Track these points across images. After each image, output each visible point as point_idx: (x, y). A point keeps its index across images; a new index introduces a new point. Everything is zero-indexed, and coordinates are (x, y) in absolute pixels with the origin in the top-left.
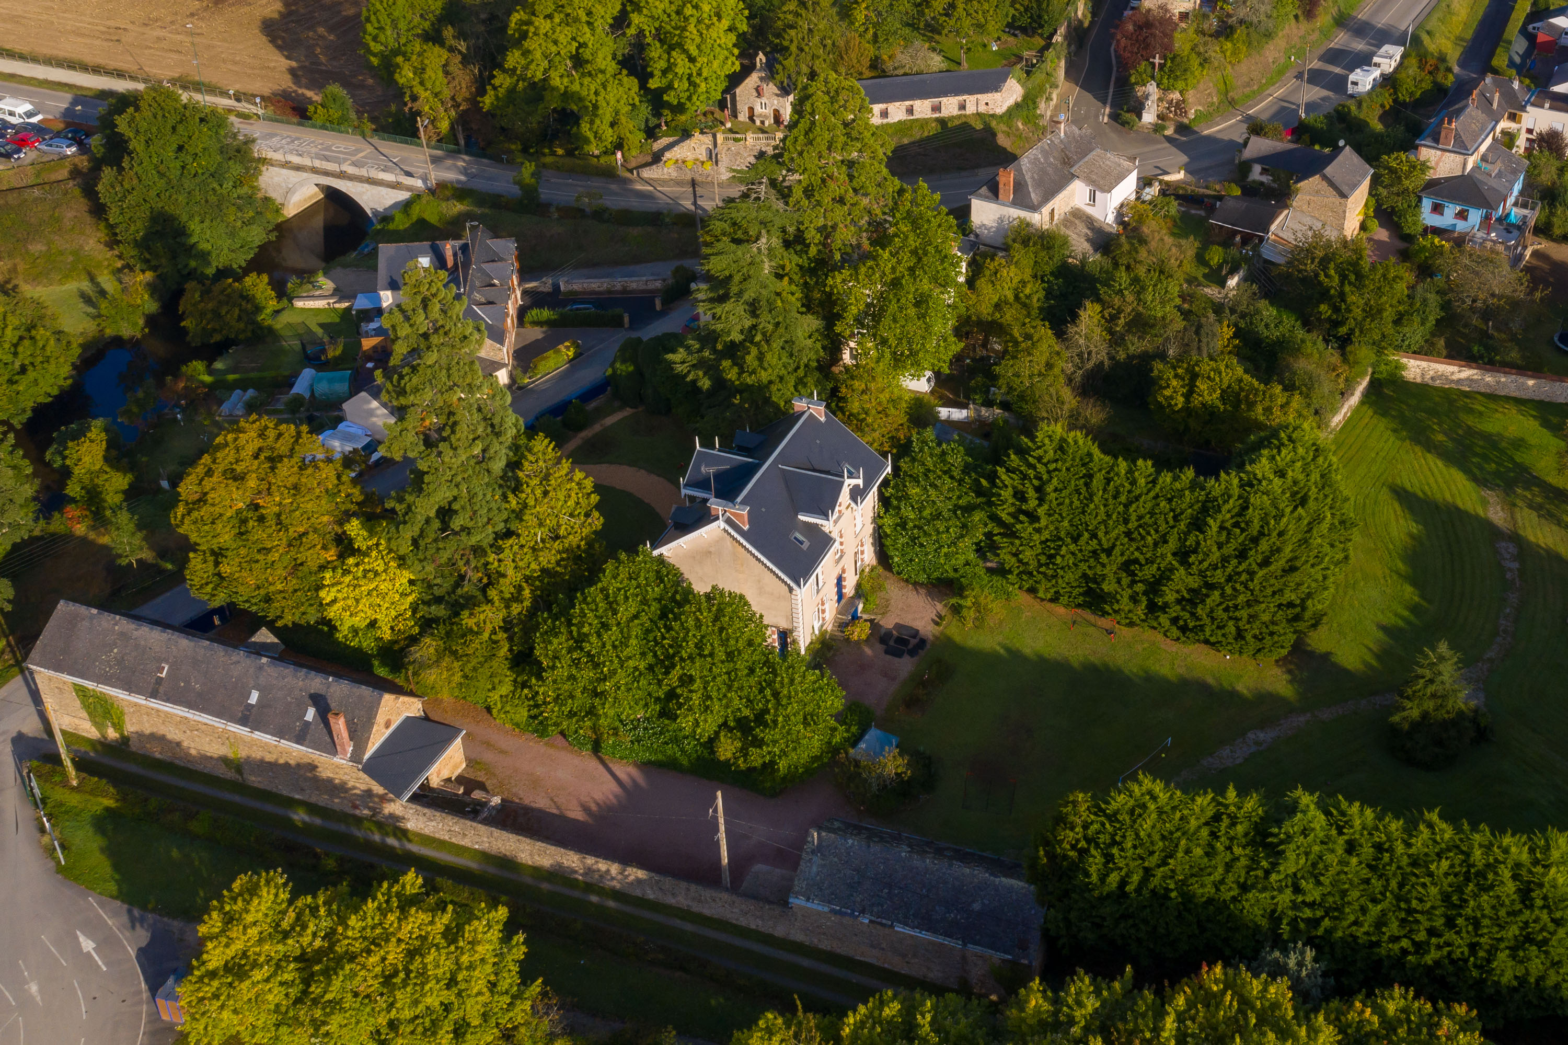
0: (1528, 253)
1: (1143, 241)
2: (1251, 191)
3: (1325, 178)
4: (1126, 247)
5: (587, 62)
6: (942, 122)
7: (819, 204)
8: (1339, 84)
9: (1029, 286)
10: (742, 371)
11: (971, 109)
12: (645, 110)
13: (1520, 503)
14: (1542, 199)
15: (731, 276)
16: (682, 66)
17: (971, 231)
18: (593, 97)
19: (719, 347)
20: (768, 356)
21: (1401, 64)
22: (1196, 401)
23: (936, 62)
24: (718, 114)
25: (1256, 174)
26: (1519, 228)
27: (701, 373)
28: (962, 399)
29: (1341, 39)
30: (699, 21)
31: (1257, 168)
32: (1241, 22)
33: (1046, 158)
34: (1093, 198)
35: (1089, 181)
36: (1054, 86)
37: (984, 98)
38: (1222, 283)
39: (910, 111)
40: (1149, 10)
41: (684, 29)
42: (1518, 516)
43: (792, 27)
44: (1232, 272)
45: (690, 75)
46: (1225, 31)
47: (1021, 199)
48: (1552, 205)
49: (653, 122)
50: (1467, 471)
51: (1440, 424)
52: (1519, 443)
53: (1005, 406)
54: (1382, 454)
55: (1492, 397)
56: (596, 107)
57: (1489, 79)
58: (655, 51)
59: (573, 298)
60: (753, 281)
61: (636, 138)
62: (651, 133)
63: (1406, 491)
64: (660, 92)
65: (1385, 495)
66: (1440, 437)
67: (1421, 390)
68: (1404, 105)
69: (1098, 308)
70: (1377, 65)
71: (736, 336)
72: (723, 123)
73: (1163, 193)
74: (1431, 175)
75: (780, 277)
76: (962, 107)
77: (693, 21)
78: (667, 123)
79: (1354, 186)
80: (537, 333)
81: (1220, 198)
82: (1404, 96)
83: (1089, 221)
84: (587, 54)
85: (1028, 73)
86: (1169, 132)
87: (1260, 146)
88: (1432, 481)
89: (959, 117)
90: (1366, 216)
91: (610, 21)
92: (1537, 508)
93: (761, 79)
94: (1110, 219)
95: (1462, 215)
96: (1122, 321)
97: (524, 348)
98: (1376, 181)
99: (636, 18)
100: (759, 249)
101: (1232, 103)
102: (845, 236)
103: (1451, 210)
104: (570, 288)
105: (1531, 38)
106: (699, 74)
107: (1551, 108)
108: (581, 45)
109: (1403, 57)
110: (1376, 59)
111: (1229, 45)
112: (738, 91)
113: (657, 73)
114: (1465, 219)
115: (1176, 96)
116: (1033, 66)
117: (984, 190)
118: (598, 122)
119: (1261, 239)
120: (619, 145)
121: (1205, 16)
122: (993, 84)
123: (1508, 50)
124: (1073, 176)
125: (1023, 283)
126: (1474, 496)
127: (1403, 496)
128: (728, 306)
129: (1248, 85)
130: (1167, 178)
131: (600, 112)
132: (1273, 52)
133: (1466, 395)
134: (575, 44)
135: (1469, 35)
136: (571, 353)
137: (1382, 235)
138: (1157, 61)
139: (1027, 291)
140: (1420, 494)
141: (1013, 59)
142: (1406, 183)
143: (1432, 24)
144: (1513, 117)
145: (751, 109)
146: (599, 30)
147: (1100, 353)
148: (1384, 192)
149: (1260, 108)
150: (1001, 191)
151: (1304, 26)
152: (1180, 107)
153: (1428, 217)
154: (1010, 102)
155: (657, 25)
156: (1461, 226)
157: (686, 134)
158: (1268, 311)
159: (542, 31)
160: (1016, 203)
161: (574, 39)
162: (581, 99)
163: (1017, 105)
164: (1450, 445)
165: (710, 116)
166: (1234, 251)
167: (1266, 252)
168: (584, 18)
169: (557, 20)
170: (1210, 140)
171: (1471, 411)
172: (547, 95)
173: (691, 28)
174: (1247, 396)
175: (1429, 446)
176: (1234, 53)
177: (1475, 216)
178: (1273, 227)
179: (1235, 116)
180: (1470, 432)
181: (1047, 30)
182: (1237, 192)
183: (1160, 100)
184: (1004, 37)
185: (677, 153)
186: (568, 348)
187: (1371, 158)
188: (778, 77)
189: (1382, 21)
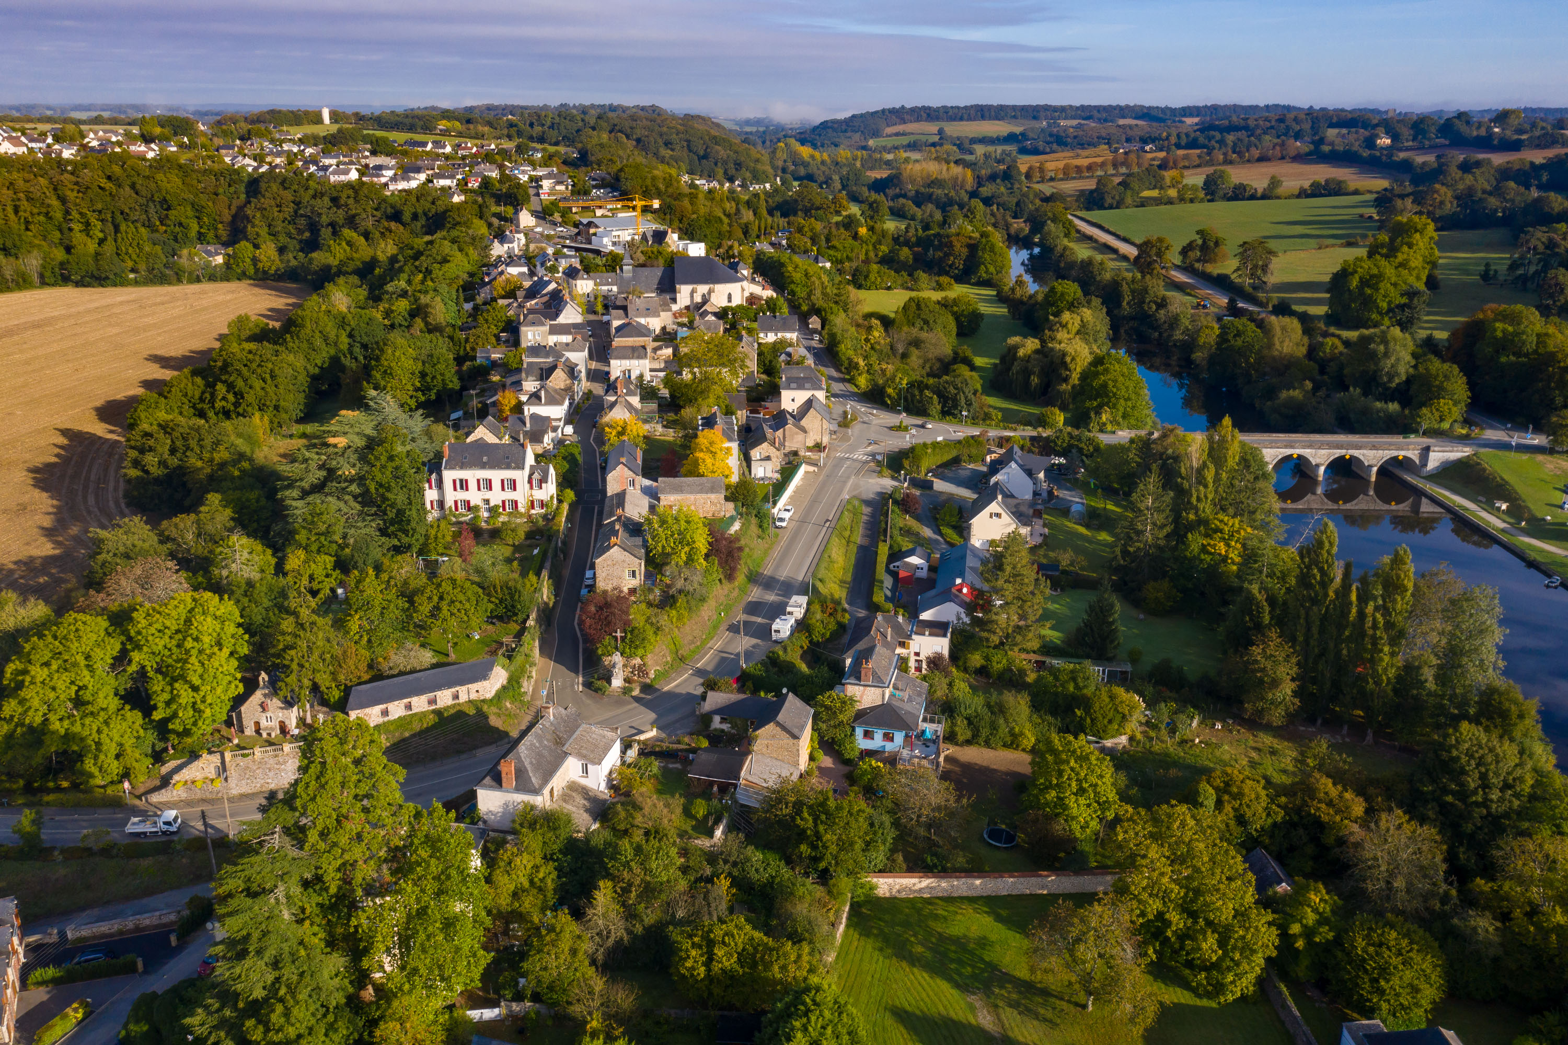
0: (941, 759)
1: (637, 807)
2: (716, 739)
3: (778, 724)
4: (623, 814)
5: (88, 703)
6: (438, 713)
7: (335, 844)
8: (765, 632)
9: (542, 870)
10: (267, 1030)
11: (463, 698)
12: (151, 737)
13: (1001, 1004)
14: (943, 713)
15: (249, 935)
16: (185, 696)
17: (480, 819)
18: (95, 736)
19: (241, 1005)
20: (295, 1011)
21: (807, 610)
22: (716, 967)
23: (427, 657)
24: (225, 731)
25: (716, 723)
26: (934, 742)
27: (222, 1034)
28: (492, 996)
29: (756, 594)
30: (201, 652)
31: (717, 719)
32: (680, 592)
33: (540, 742)
34: (585, 770)
35: (581, 756)
36: (533, 664)
37: (474, 687)
38: (711, 834)
39: (409, 707)
40: (605, 592)
41: (186, 661)
42: (1003, 1016)
43: (292, 647)
44: (717, 822)
45: (194, 703)
46: (668, 601)
47: (524, 785)
48: (951, 716)
49: (160, 746)
50: (950, 979)
51: (915, 935)
52: (983, 942)
53: (536, 998)
54: (877, 976)
55: (949, 900)
56: (98, 744)
57: (880, 617)
58: (157, 685)
59: (82, 946)
60: (273, 937)
61: (142, 765)
62: (158, 757)
63: (906, 1012)
64: (165, 721)
65: (889, 1021)
66: (919, 949)
67: (892, 904)
68: (818, 644)
69: (610, 884)
70: (791, 613)
71: (259, 993)
72: (230, 740)
73: (642, 753)
74: (859, 707)
75: (300, 922)
76: (456, 697)
77: (194, 652)
78: (174, 747)
79: (802, 728)
80: (40, 995)
81: (694, 751)
82: (817, 638)
83: (585, 792)
84: (87, 696)
85: (510, 658)
86: (636, 692)
87: (716, 699)
88: (924, 995)
89: (454, 706)
90: (813, 748)
91: (110, 661)
92: (1014, 1005)
93: (265, 696)
94: (603, 787)
95: (888, 738)
96: (633, 894)
97: (28, 1014)
98: (816, 717)
99: (136, 656)
100: (277, 899)
101: (682, 659)
102: (365, 872)
103: (879, 735)
104: (78, 934)
105: (894, 574)
106: (203, 702)
107: (931, 635)
108: (80, 688)
109: (809, 604)
110: (789, 609)
111: (674, 613)
112: (243, 709)
113: (161, 705)
114: (892, 740)
115: (637, 661)
116: (513, 650)
117: (488, 780)
118: (102, 757)
119: (735, 786)
120: (126, 775)
121: (650, 590)
122: (482, 674)
123: (881, 588)
124: (566, 754)
125: (536, 868)
126: (962, 1003)
127: (903, 1017)
128: (248, 963)
129: (692, 642)
130: (642, 737)
131: (105, 748)
132: (707, 611)
133: (928, 901)
134: (74, 688)
135: (849, 578)
136: (80, 1015)
137: (827, 761)
138: (619, 634)
139: (541, 875)
140: (918, 1012)
141: (494, 645)
142: (841, 717)
143: (822, 573)
144: (903, 645)
145: (257, 724)
146: (99, 672)
147: (618, 930)
148: (824, 726)
149: (706, 661)
150: (504, 780)
151: (727, 586)
152: (642, 670)
153: (863, 744)
154: (498, 686)
155: (158, 659)
156: (889, 747)
157: (194, 756)
158: (756, 856)
159: (39, 679)
160: (518, 789)
161: (72, 683)
162: (82, 739)
163: (504, 688)
164: (928, 955)
165: (217, 735)
166: (715, 802)
167: (742, 799)
168: (83, 663)
169: (54, 667)
170: (670, 695)
171: (936, 917)
172: (47, 739)
173: (193, 660)
174: (762, 958)
175: (913, 960)
176: (679, 619)
177: (899, 737)
178: (743, 774)
179: (686, 670)
180: (942, 938)
181: (520, 617)
182: (705, 744)
183: (625, 666)
184: (484, 626)
185: (186, 774)
186: (76, 1010)
187: (808, 699)
188: (281, 693)
189: (784, 574)
